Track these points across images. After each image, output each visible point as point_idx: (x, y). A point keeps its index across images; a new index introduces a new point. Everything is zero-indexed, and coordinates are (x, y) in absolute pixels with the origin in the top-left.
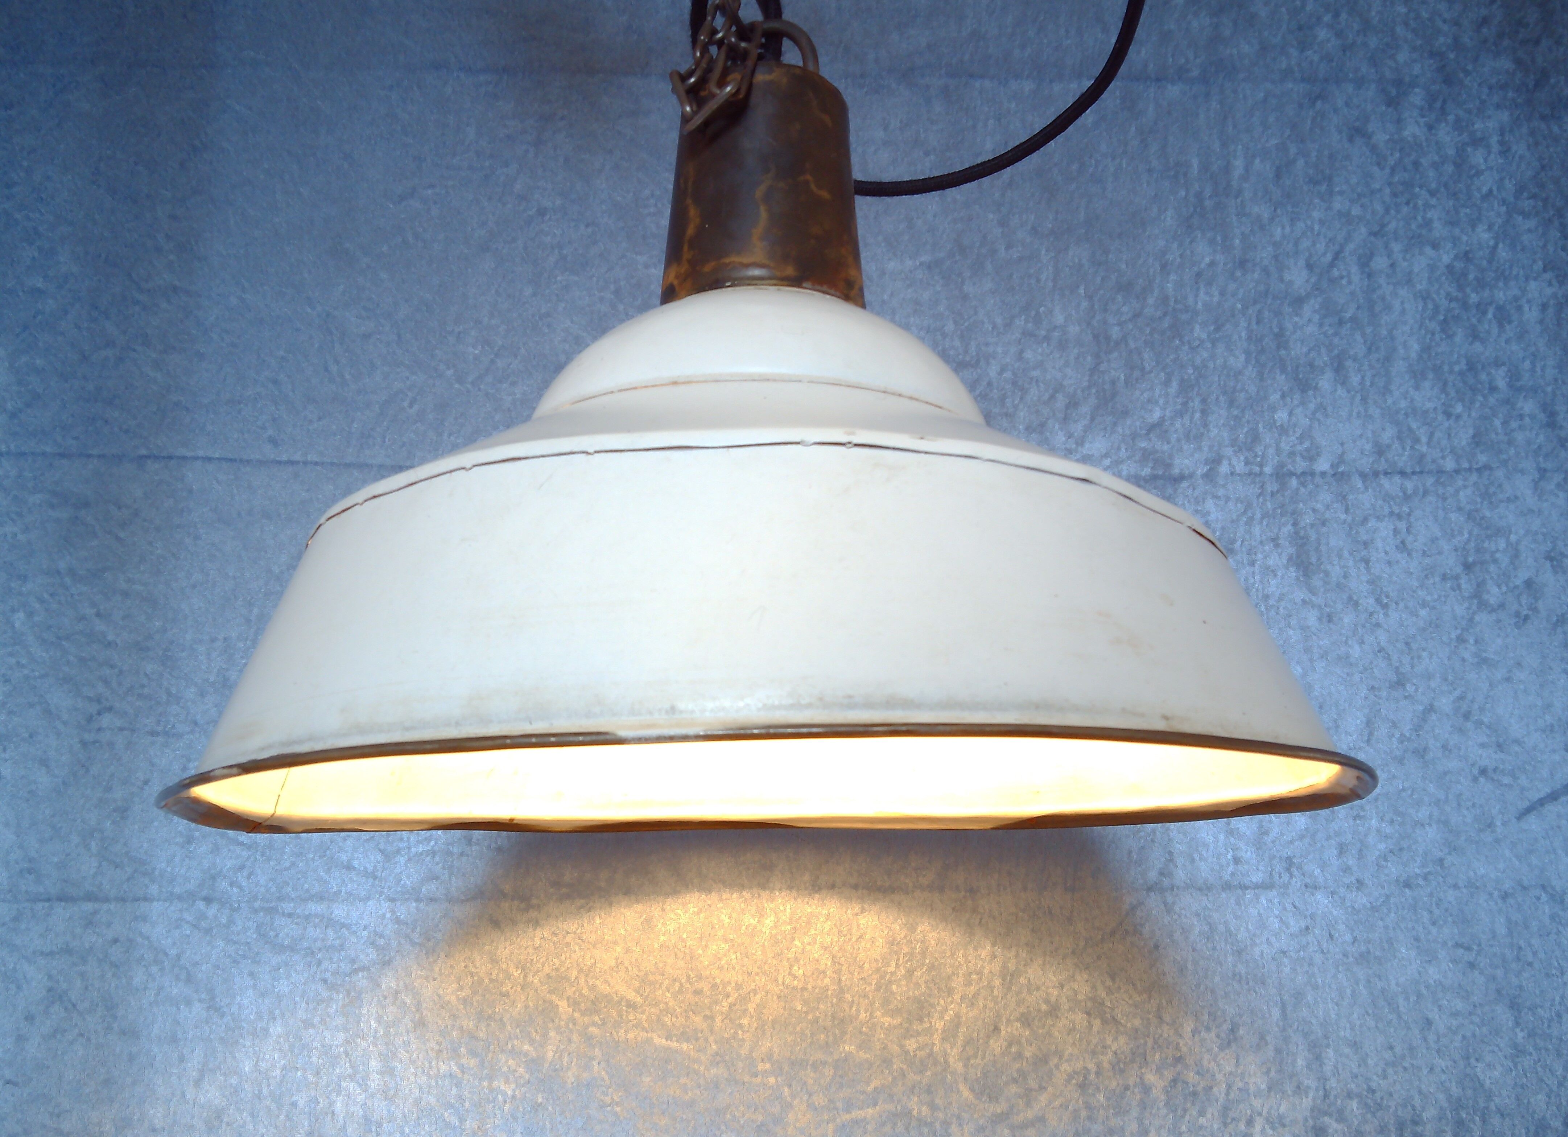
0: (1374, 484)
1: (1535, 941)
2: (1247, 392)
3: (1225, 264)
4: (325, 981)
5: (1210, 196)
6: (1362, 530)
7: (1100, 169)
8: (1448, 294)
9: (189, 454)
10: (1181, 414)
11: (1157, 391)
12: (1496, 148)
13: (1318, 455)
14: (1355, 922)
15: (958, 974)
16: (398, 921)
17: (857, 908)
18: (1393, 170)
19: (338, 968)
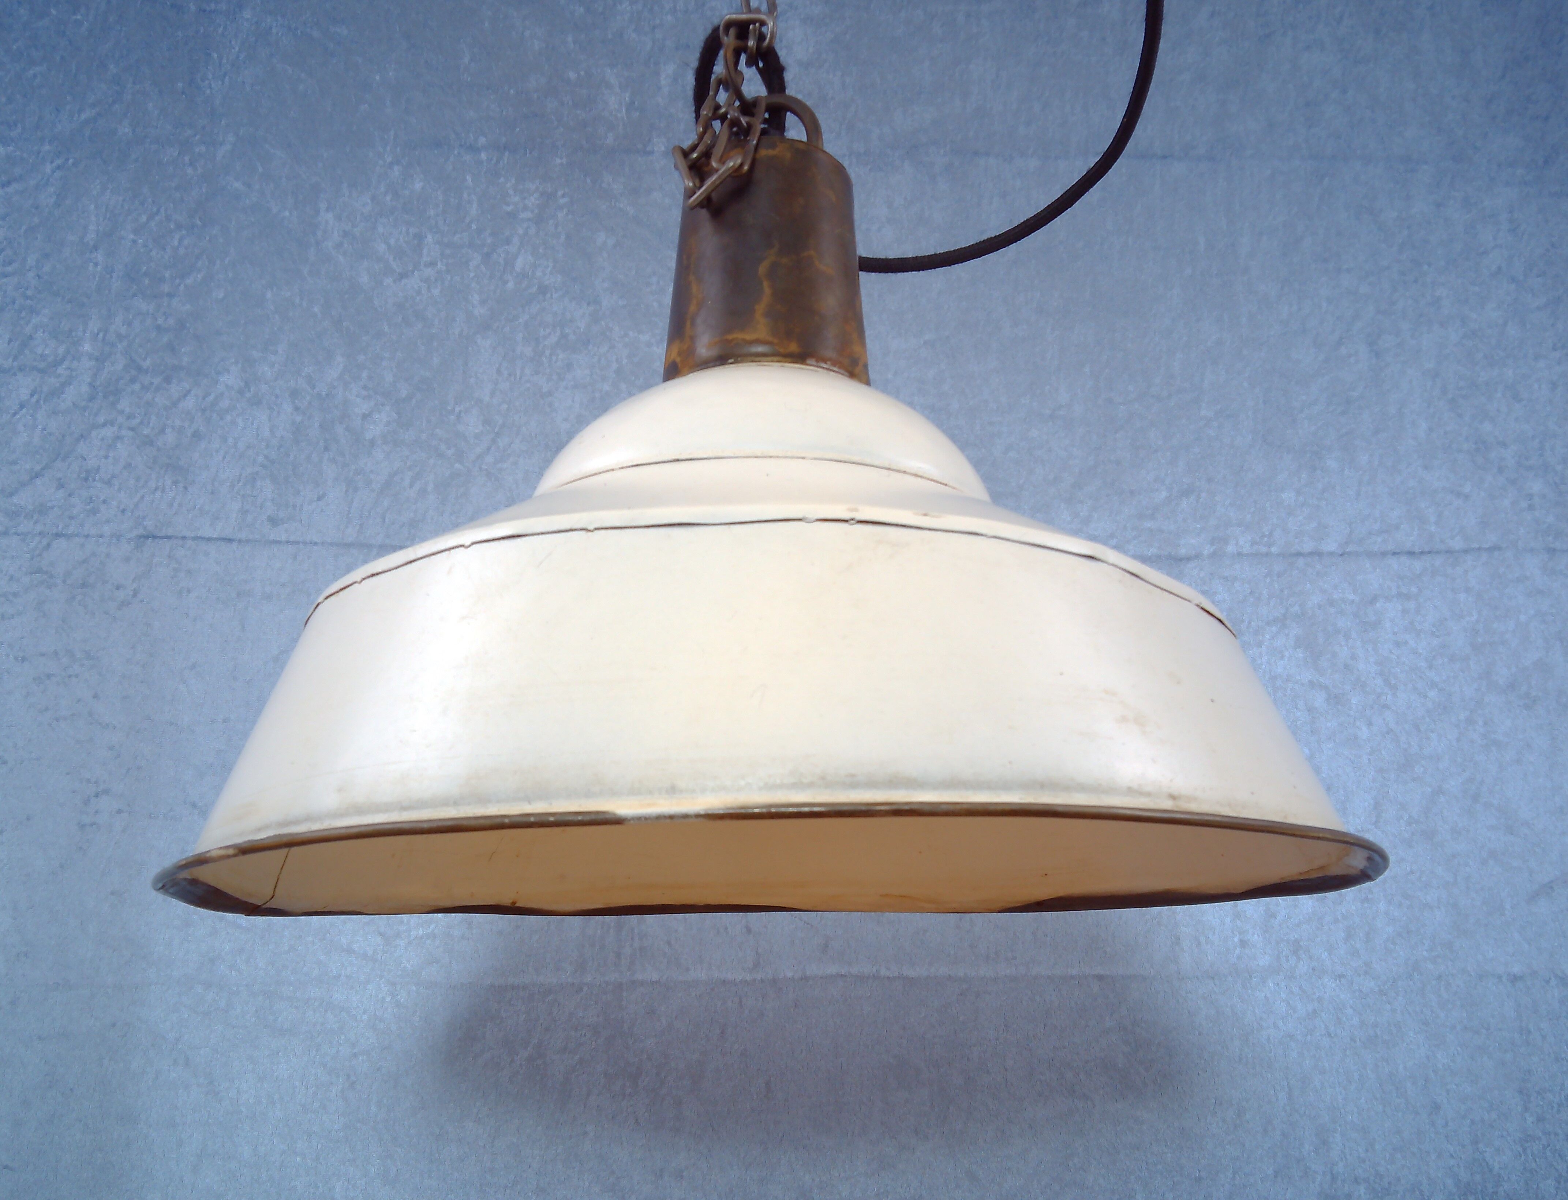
0: (1382, 565)
2: (1254, 471)
5: (1218, 274)
6: (1370, 610)
7: (1106, 246)
9: (188, 534)
10: (1188, 493)
16: (398, 1005)
19: (338, 1052)
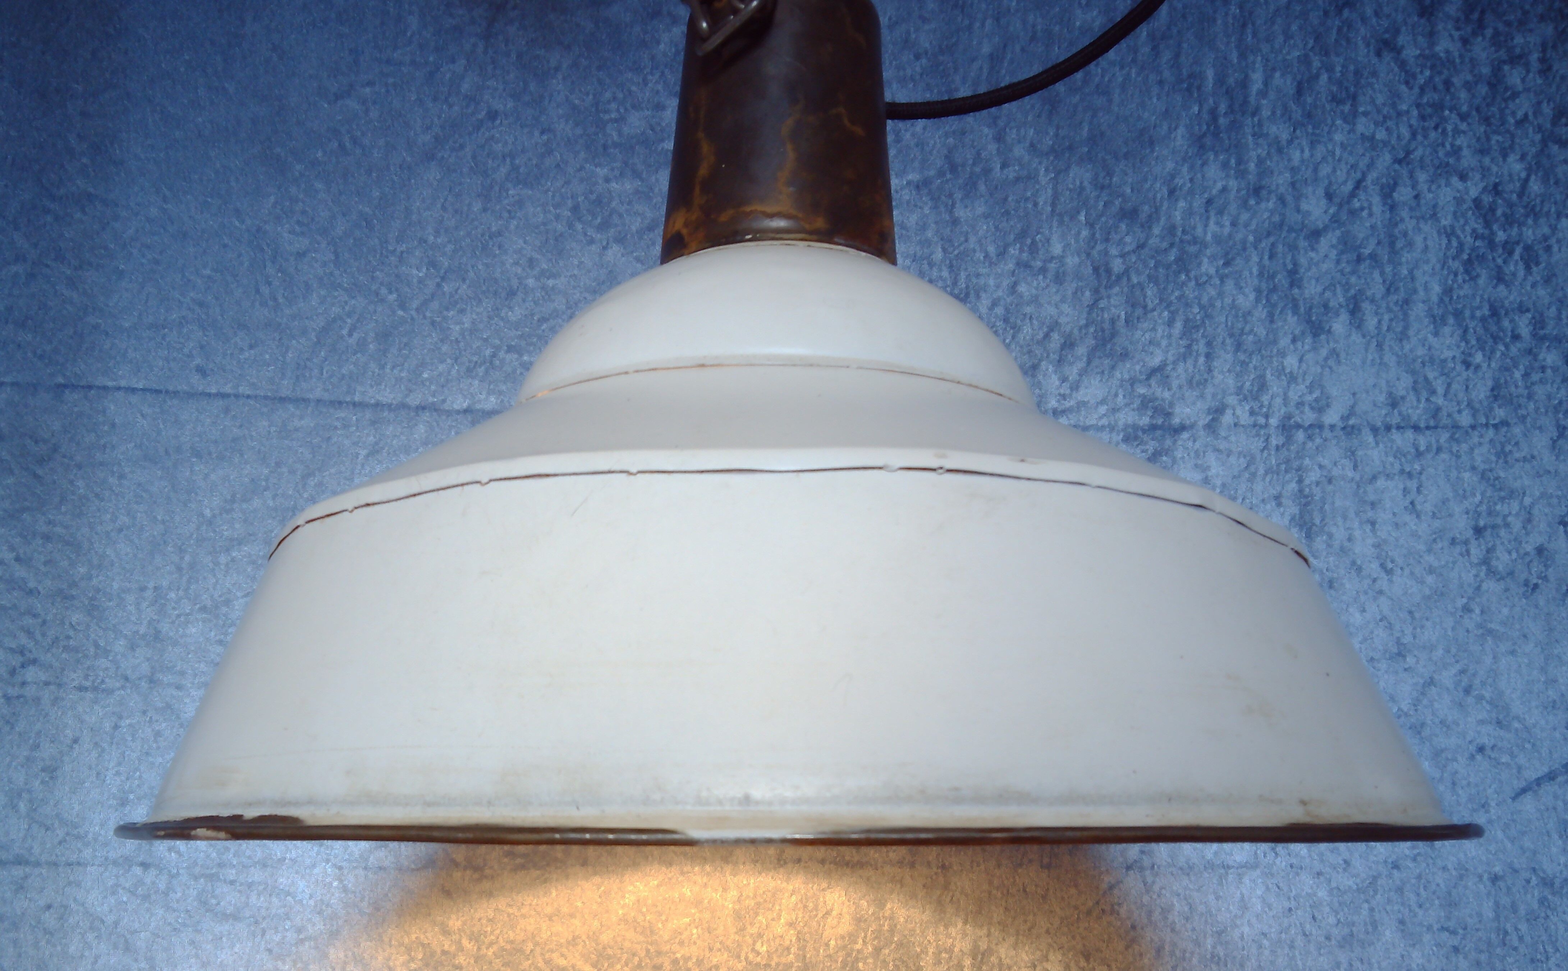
0: (1385, 439)
1: (1523, 927)
2: (1255, 335)
3: (1238, 191)
4: (270, 951)
5: (1225, 114)
6: (1370, 488)
7: (1106, 79)
8: (1474, 231)
9: (110, 384)
10: (1184, 357)
11: (1160, 331)
12: (1535, 65)
13: (1328, 406)
14: (1340, 904)
15: (927, 953)
16: (345, 890)
17: (824, 885)
18: (1422, 89)
19: (284, 937)
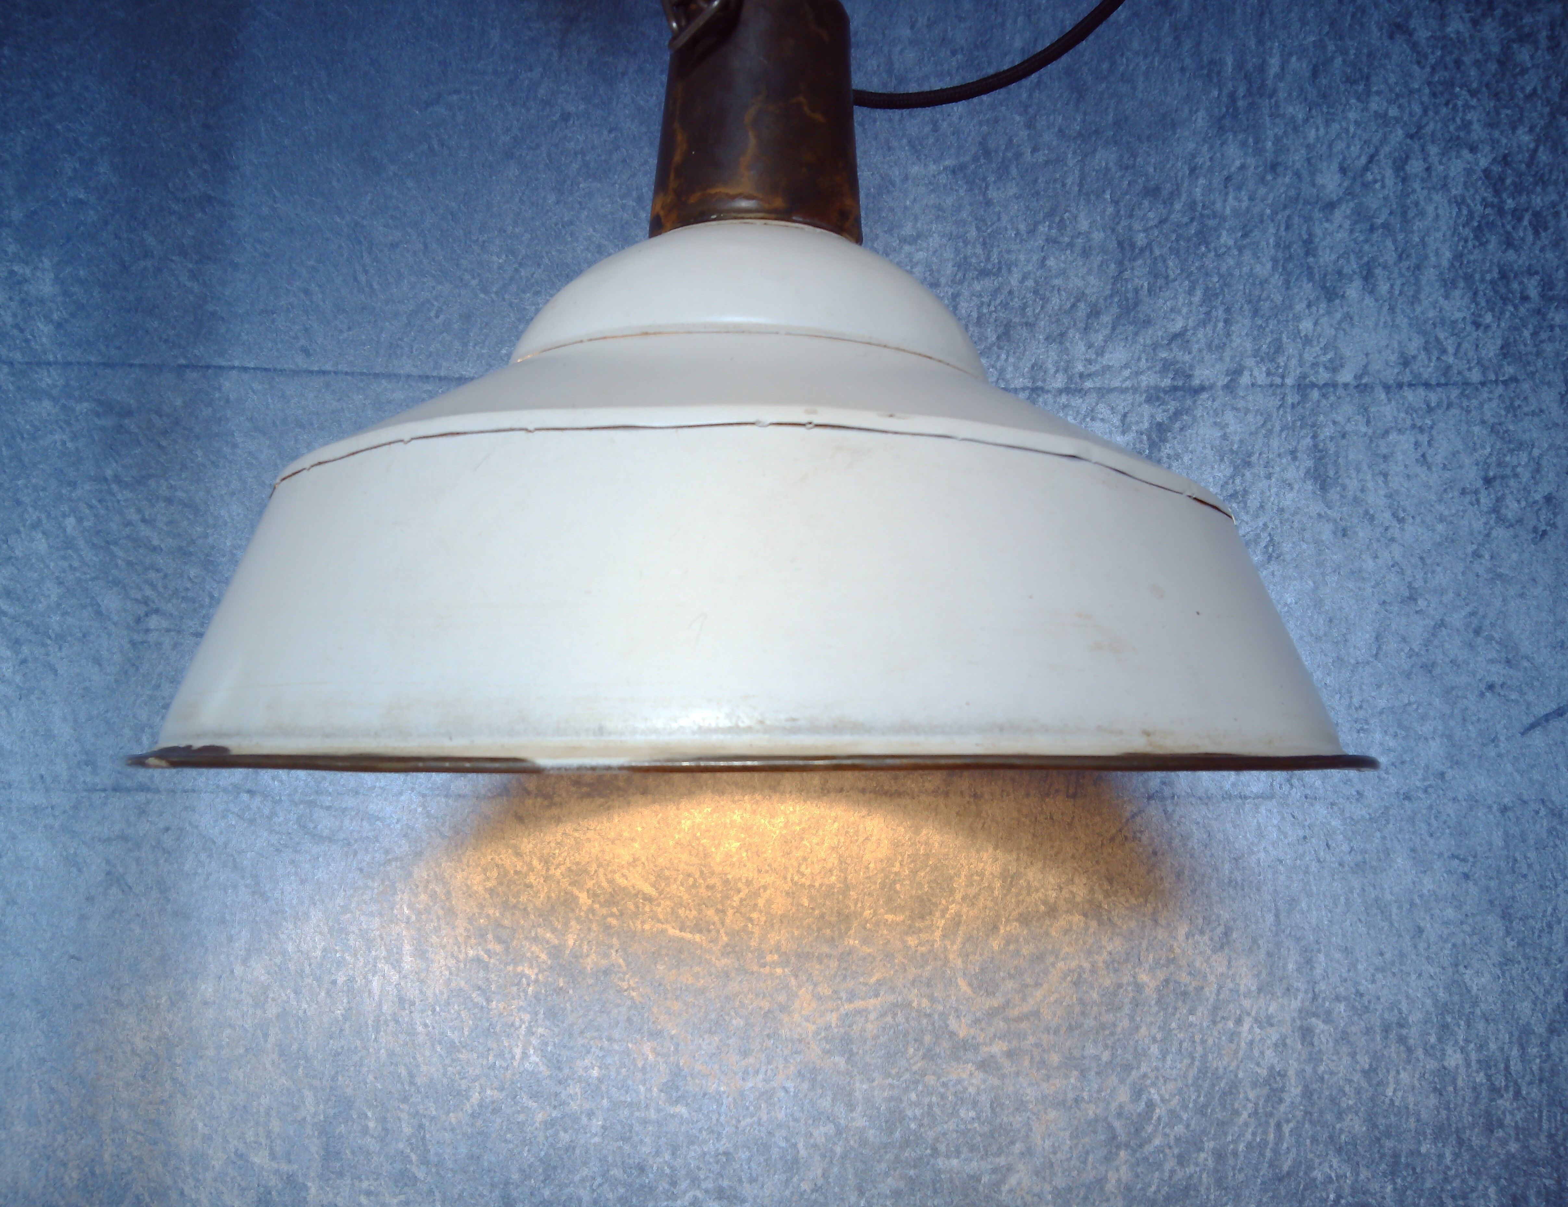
0: (1397, 396)
1: (1532, 855)
2: (1272, 301)
3: (1256, 168)
4: (361, 870)
5: (1244, 96)
6: (1382, 443)
7: (1131, 68)
8: (1484, 199)
9: (224, 363)
10: (1204, 323)
11: (1181, 300)
12: (1543, 42)
13: (1342, 366)
14: (1353, 832)
15: (959, 877)
16: (429, 815)
17: (864, 812)
18: (1433, 68)
19: (373, 858)
